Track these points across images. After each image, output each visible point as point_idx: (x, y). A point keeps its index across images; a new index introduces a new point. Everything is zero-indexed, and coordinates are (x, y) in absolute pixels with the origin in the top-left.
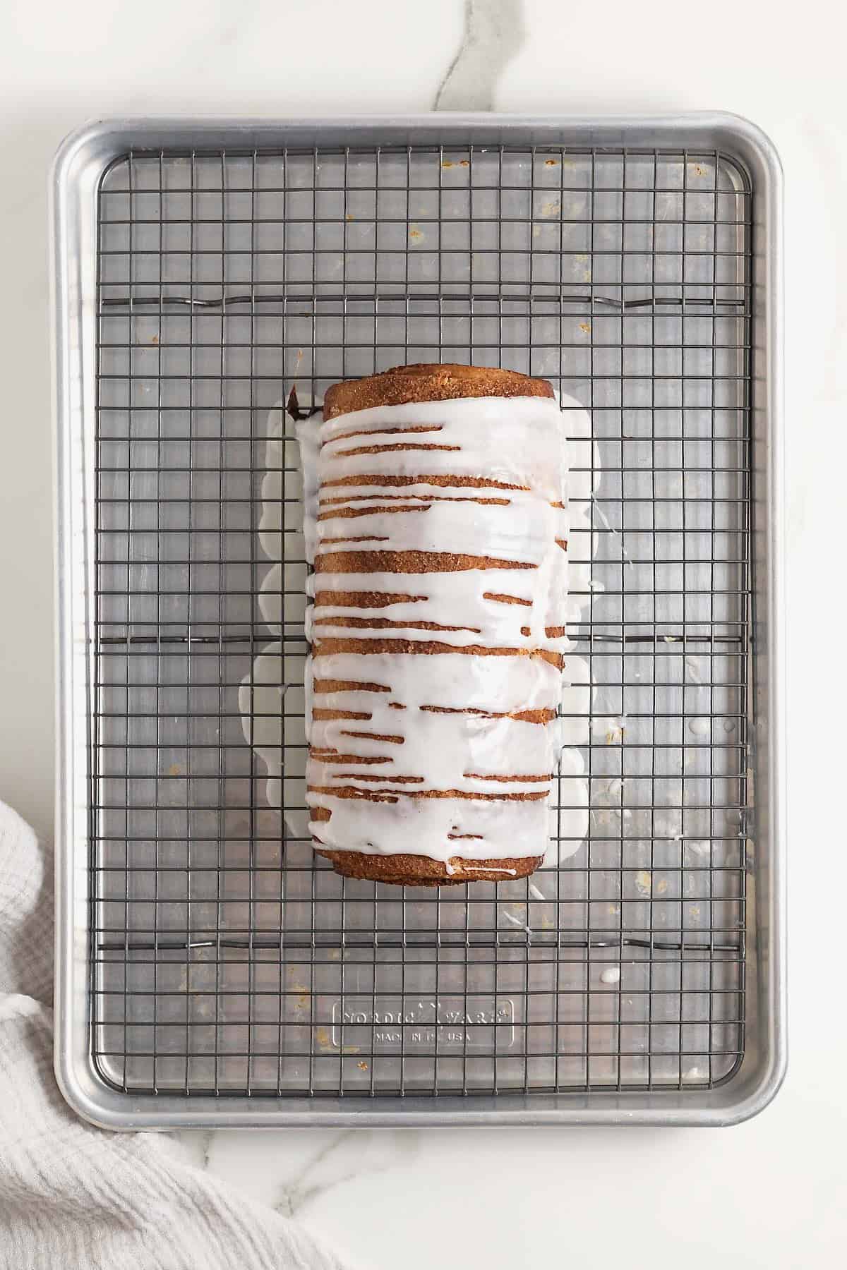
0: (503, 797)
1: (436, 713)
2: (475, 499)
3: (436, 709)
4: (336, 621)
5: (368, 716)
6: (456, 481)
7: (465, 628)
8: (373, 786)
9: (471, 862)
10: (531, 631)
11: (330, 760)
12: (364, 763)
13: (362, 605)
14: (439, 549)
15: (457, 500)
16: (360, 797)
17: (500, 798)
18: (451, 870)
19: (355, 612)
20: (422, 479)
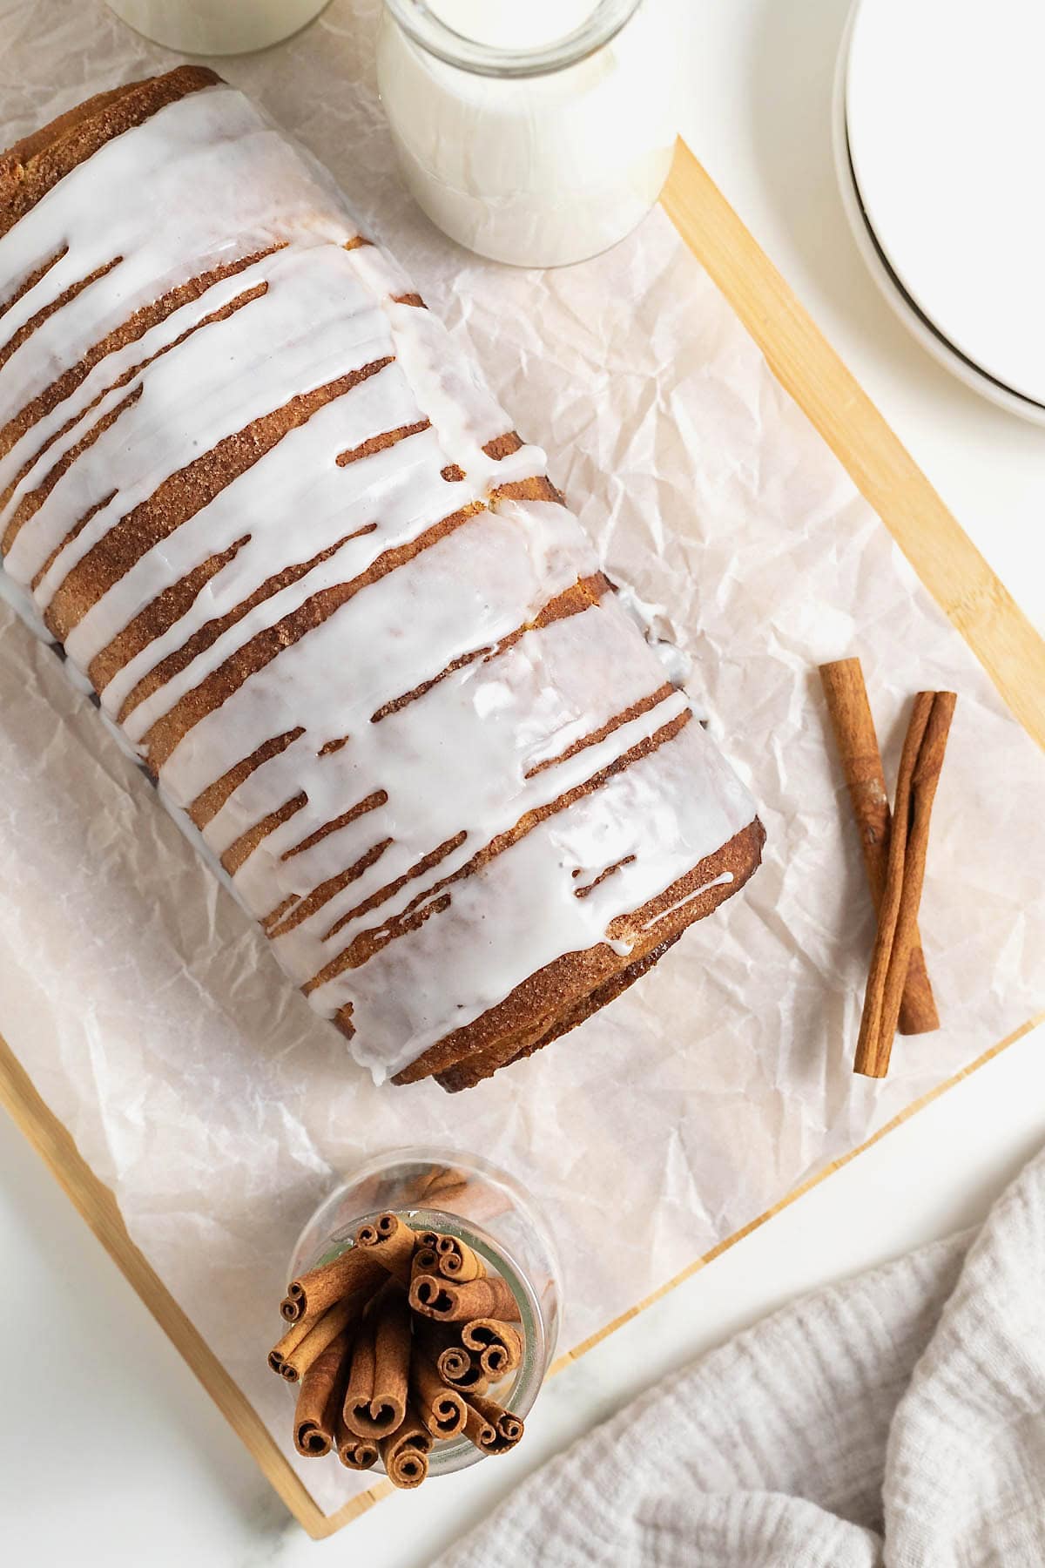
0: (618, 766)
1: (403, 709)
2: (208, 320)
3: (398, 705)
4: (141, 691)
5: (300, 800)
6: (155, 315)
7: (347, 538)
8: (395, 906)
9: (648, 910)
10: (462, 468)
11: (298, 917)
12: (351, 880)
13: (160, 631)
14: (209, 443)
15: (177, 342)
16: (387, 939)
17: (616, 771)
18: (624, 948)
19: (158, 650)
20: (96, 354)
